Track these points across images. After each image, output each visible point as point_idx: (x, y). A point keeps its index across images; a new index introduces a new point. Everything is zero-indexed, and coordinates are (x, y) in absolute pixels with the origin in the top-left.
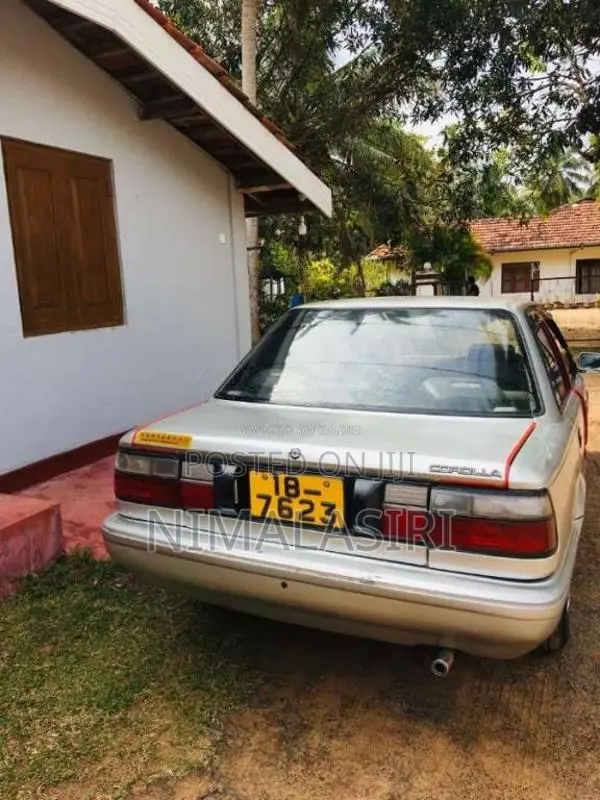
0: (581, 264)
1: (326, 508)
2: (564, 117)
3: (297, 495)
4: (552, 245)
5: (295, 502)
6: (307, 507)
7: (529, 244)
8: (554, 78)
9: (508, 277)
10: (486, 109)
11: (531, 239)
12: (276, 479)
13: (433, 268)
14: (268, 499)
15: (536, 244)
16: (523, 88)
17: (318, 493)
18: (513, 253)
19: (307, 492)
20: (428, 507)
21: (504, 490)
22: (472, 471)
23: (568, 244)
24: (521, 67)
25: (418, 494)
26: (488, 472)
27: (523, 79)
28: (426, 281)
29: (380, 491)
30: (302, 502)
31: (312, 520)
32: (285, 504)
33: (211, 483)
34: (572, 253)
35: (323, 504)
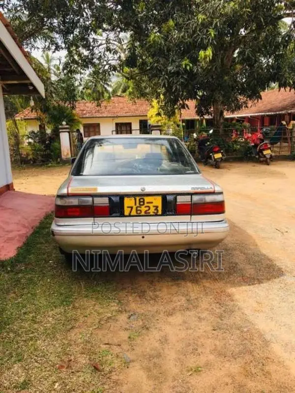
0: (117, 124)
1: (155, 208)
2: (112, 59)
3: (144, 204)
4: (105, 116)
5: (143, 207)
6: (147, 208)
7: (95, 115)
8: (108, 41)
9: (86, 130)
10: (78, 50)
11: (95, 112)
12: (135, 199)
13: (67, 124)
14: (132, 208)
15: (98, 115)
16: (94, 43)
17: (152, 203)
18: (87, 119)
19: (148, 203)
20: (191, 201)
21: (213, 193)
22: (204, 188)
23: (113, 116)
24: (92, 33)
25: (188, 198)
26: (209, 188)
27: (94, 39)
28: (64, 130)
29: (176, 199)
30: (146, 207)
31: (149, 213)
32: (139, 209)
33: (108, 205)
34: (113, 120)
35: (154, 206)
